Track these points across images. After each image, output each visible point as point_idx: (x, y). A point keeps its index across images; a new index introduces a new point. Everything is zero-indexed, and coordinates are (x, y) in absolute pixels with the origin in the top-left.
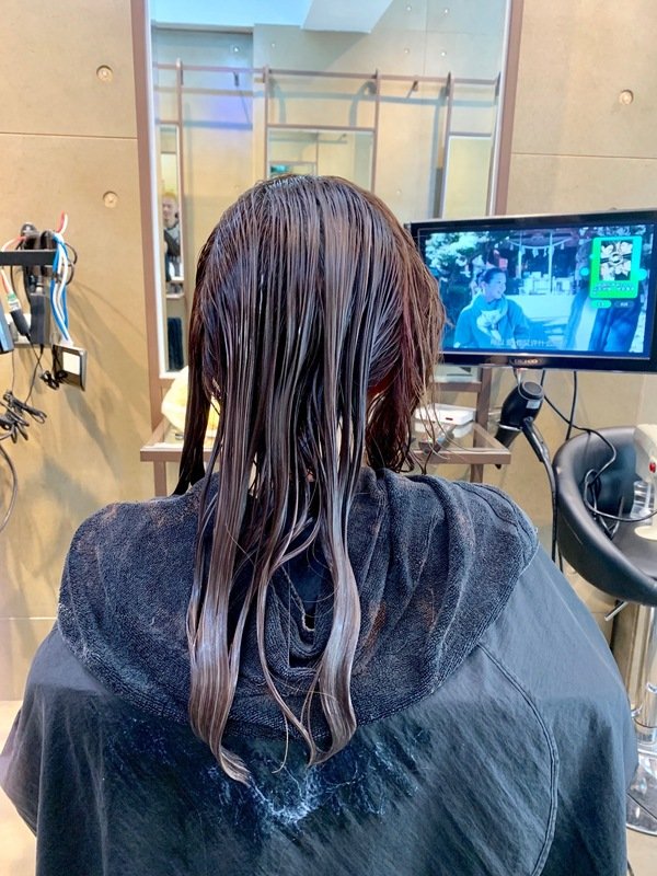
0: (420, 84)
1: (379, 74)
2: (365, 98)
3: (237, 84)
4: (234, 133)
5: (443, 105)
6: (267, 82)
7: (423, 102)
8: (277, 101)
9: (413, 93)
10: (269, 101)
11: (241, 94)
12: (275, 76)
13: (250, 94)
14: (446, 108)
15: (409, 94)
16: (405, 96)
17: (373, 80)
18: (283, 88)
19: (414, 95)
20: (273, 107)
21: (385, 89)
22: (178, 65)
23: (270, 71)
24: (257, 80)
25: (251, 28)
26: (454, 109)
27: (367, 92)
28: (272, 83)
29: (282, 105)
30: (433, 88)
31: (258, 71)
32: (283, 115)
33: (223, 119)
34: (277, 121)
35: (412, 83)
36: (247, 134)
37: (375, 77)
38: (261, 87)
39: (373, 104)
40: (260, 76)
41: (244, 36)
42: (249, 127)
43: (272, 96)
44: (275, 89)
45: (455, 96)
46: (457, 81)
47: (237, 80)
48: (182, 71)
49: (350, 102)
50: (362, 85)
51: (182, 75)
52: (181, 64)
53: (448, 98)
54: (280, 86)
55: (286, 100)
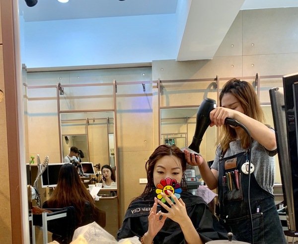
1: (218, 78)
2: (211, 91)
3: (144, 91)
4: (143, 114)
6: (159, 86)
8: (164, 96)
10: (161, 96)
11: (147, 95)
12: (163, 84)
13: (151, 95)
17: (215, 81)
18: (167, 90)
20: (162, 98)
22: (114, 82)
23: (161, 82)
24: (154, 87)
25: (150, 63)
27: (212, 88)
28: (162, 88)
29: (167, 97)
31: (155, 82)
32: (168, 103)
33: (138, 108)
34: (165, 105)
36: (149, 114)
37: (216, 79)
38: (157, 90)
39: (216, 93)
40: (156, 84)
41: (148, 67)
42: (151, 111)
43: (162, 94)
44: (164, 90)
47: (144, 88)
48: (116, 85)
49: (204, 93)
50: (209, 84)
51: (116, 87)
52: (116, 82)
53: (257, 87)
54: (166, 88)
55: (169, 95)
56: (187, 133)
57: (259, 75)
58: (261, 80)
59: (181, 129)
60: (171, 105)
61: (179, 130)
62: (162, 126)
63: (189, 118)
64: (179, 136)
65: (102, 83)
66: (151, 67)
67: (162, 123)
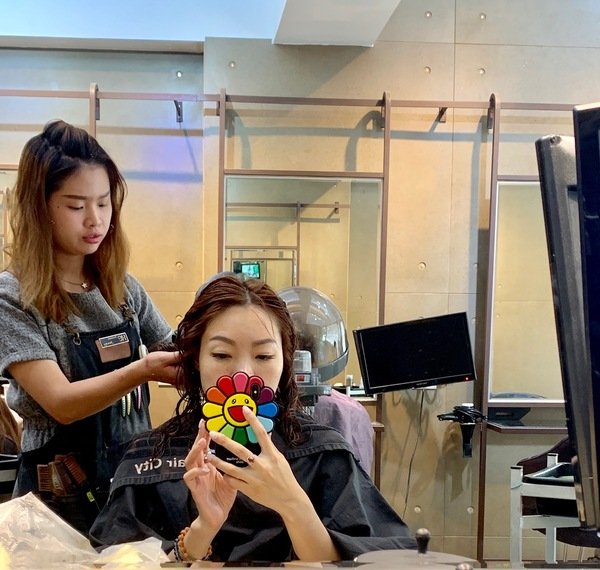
0: (448, 112)
1: (389, 99)
2: (368, 134)
3: (180, 120)
4: (173, 187)
5: (484, 140)
6: (222, 111)
7: (453, 137)
8: (237, 140)
9: (439, 125)
10: (226, 139)
11: (186, 133)
12: (235, 106)
13: (199, 133)
14: (490, 144)
15: (434, 127)
16: (427, 130)
17: (379, 109)
18: (246, 122)
19: (440, 128)
20: (232, 146)
21: (397, 119)
22: (93, 91)
23: (227, 98)
24: (208, 112)
25: (200, 45)
26: (502, 145)
27: (370, 126)
28: (229, 118)
29: (246, 144)
30: (469, 119)
31: (210, 98)
32: (247, 159)
33: (160, 168)
34: (238, 166)
35: (436, 111)
36: (193, 187)
37: (382, 103)
38: (215, 121)
39: (380, 142)
40: (213, 105)
41: (191, 55)
43: (231, 133)
44: (236, 124)
45: (503, 128)
46: (505, 106)
47: (179, 112)
48: (97, 100)
49: (346, 140)
50: (363, 115)
51: (98, 105)
52: (97, 90)
53: (491, 131)
54: (242, 118)
55: (251, 139)
56: (298, 248)
57: (497, 101)
58: (502, 113)
59: (280, 235)
60: (256, 166)
61: (275, 239)
62: (229, 225)
63: (302, 206)
64: (275, 254)
65: (55, 88)
66: (202, 54)
67: (229, 214)
